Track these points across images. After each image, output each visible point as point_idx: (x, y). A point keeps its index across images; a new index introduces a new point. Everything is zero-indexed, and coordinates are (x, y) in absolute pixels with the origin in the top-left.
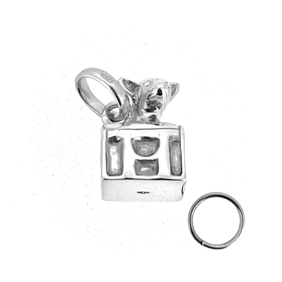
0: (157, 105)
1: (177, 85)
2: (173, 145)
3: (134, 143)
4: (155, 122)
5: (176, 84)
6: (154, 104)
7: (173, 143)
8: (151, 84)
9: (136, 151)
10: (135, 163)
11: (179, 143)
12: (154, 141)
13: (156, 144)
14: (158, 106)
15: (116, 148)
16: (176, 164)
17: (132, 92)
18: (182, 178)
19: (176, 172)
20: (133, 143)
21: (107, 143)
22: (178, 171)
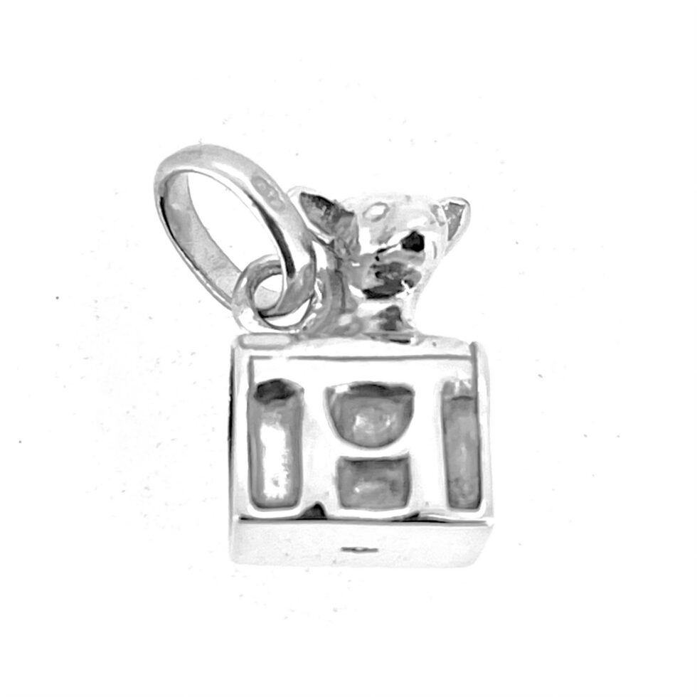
0: (405, 275)
1: (462, 207)
2: (453, 408)
3: (335, 405)
4: (398, 333)
5: (461, 203)
6: (395, 274)
7: (454, 401)
8: (388, 214)
9: (342, 428)
10: (340, 469)
11: (472, 403)
12: (396, 397)
13: (401, 406)
14: (407, 277)
15: (280, 416)
16: (464, 471)
17: (327, 233)
18: (482, 517)
19: (464, 496)
20: (332, 403)
21: (253, 402)
22: (471, 493)
